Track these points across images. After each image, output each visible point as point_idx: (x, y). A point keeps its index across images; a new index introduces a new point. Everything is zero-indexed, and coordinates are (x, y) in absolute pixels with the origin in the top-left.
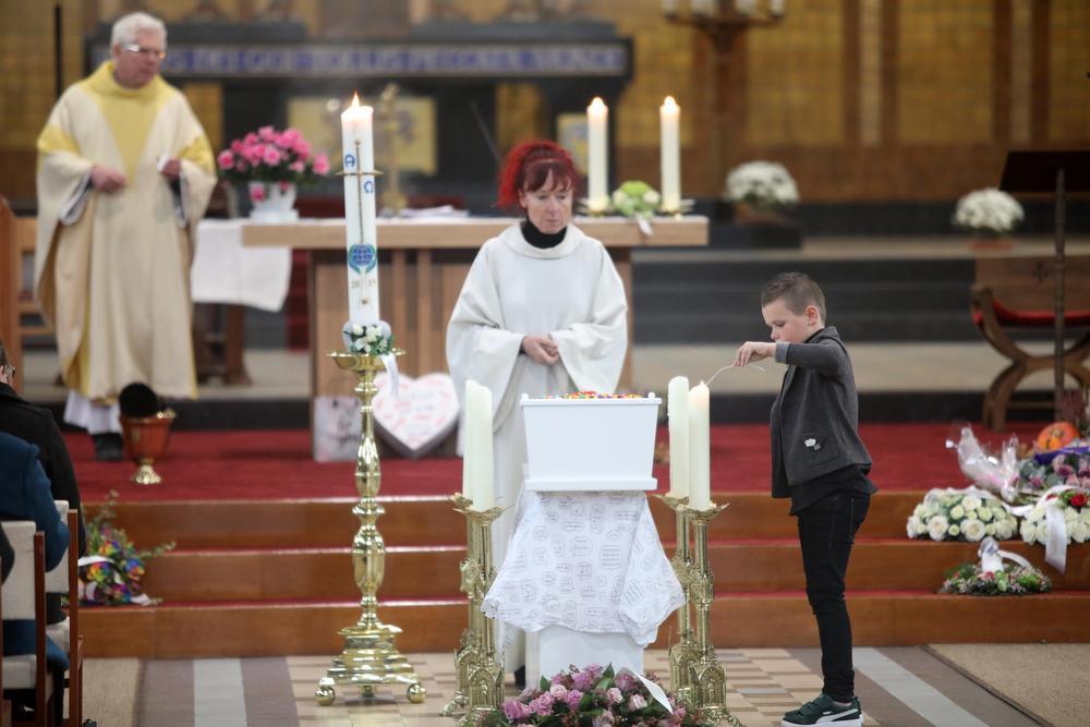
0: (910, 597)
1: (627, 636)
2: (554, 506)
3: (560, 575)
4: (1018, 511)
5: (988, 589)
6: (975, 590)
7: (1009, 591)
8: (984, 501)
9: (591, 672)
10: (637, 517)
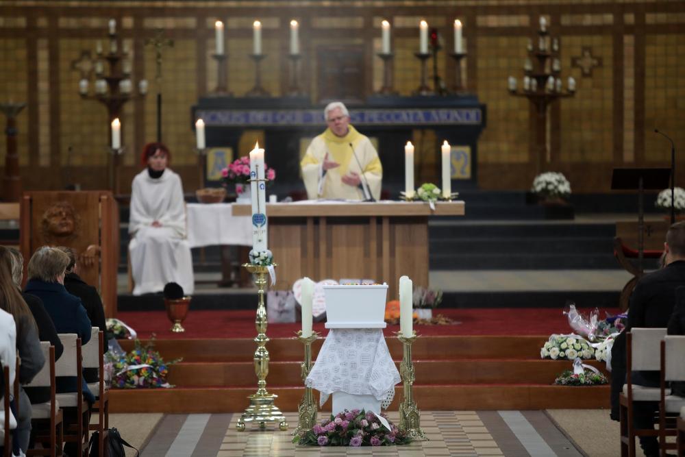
0: (537, 386)
1: (373, 396)
2: (339, 335)
3: (341, 368)
4: (594, 345)
5: (576, 382)
6: (569, 383)
7: (585, 383)
8: (577, 340)
9: (354, 412)
10: (378, 341)
